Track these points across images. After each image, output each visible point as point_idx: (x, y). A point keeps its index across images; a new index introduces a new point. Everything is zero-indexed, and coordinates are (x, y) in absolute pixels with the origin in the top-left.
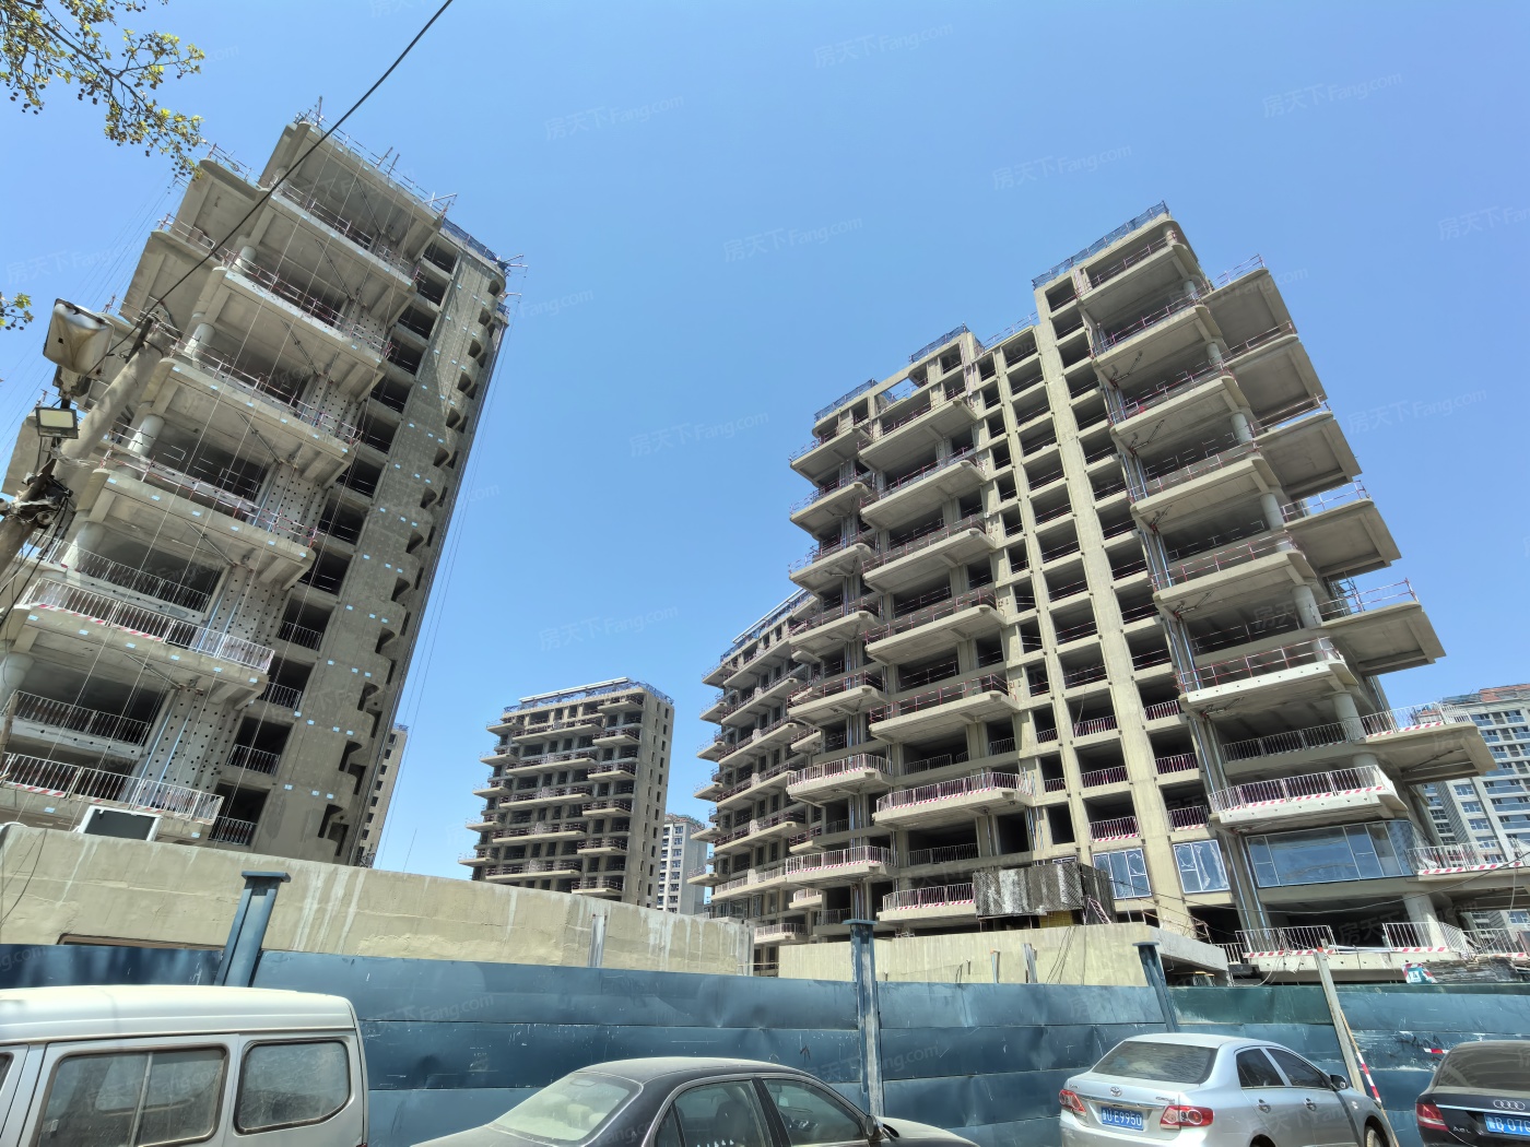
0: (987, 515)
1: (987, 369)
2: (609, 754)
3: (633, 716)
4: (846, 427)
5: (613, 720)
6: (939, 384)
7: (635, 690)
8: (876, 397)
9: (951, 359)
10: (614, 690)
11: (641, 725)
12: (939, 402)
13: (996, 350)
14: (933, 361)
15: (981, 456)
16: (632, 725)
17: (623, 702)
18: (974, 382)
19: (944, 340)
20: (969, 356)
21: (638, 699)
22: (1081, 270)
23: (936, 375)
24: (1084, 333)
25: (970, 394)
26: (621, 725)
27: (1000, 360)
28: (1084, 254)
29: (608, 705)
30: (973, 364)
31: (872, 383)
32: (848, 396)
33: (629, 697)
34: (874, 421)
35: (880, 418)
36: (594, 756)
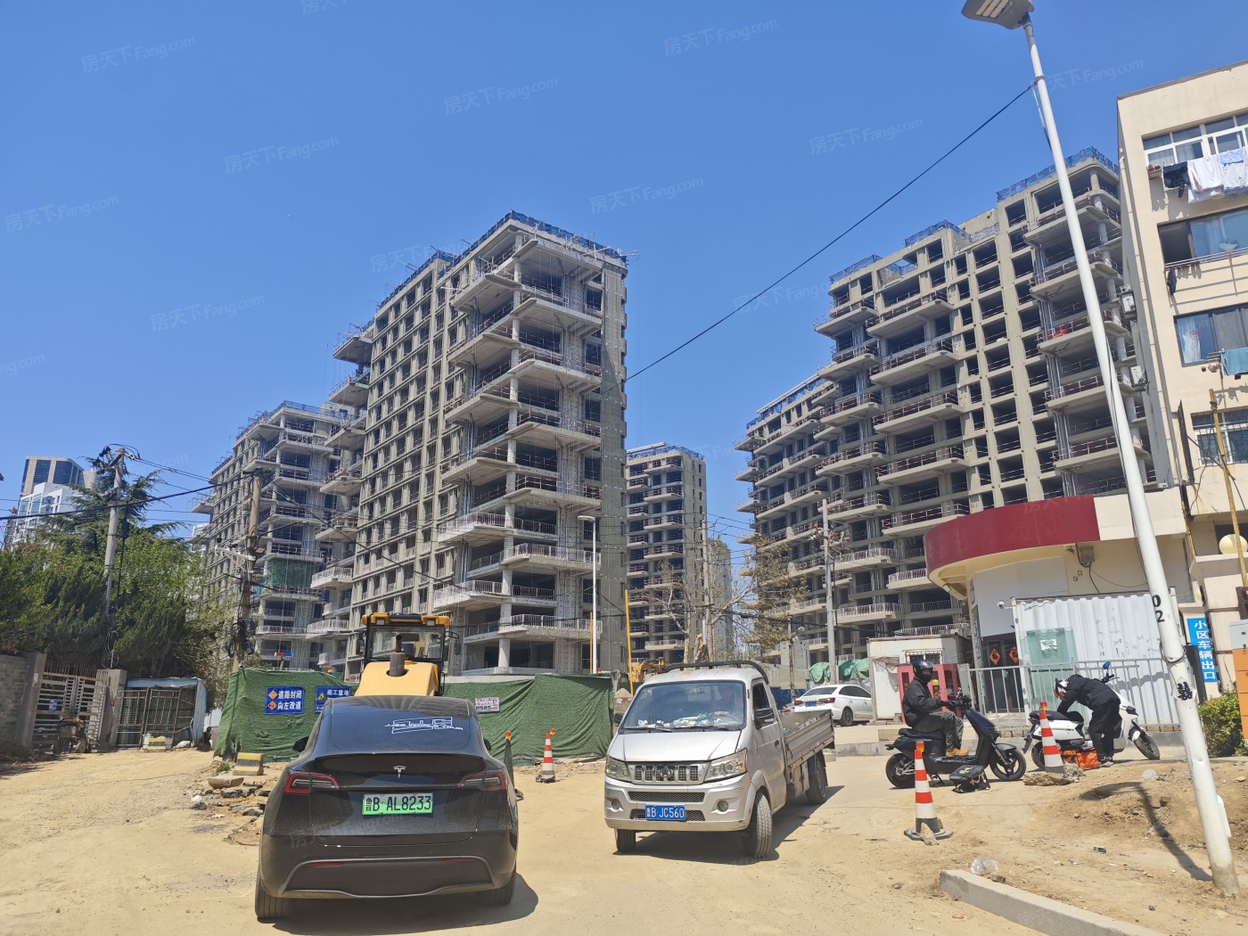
0: (959, 386)
1: (961, 264)
2: (657, 507)
3: (675, 476)
4: (856, 294)
5: (657, 479)
6: (926, 272)
7: (673, 453)
8: (878, 272)
9: (935, 250)
10: (654, 454)
11: (681, 483)
12: (926, 286)
13: (968, 251)
14: (921, 250)
15: (955, 338)
16: (674, 484)
17: (664, 465)
18: (952, 276)
19: (930, 231)
20: (949, 252)
21: (677, 461)
22: (1032, 193)
23: (924, 263)
24: (1030, 252)
25: (949, 285)
26: (665, 484)
27: (971, 259)
28: (1034, 179)
29: (651, 468)
30: (952, 260)
31: (875, 258)
32: (856, 266)
33: (669, 460)
34: (877, 294)
35: (882, 292)
36: (646, 510)
